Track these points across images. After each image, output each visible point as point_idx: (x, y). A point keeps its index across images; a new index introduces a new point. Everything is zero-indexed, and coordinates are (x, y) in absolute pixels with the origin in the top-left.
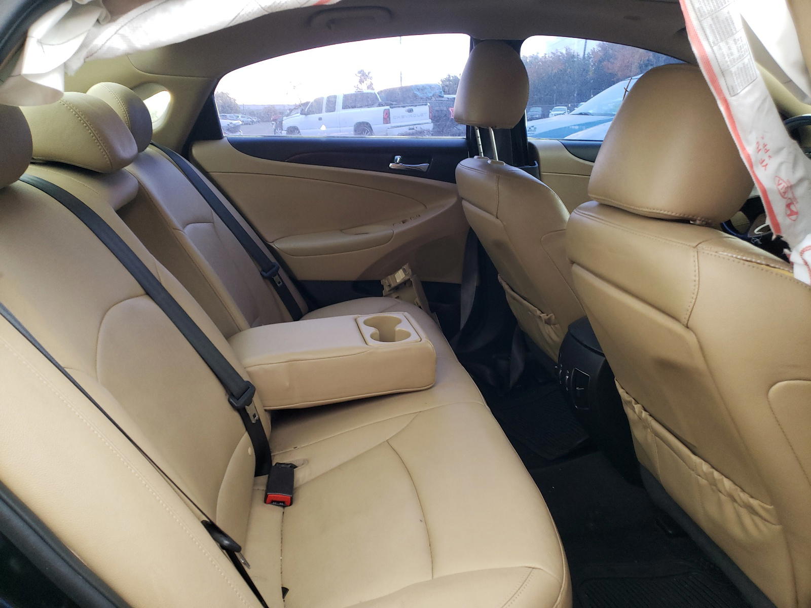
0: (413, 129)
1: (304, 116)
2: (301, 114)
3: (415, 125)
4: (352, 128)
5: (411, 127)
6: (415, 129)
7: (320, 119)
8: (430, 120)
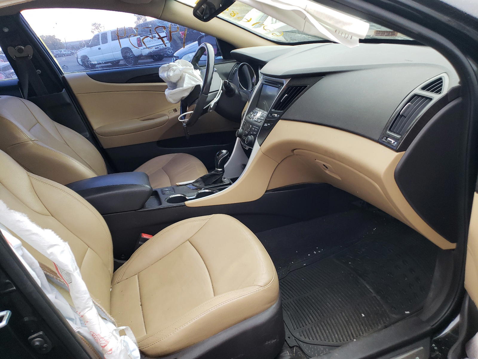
0: (158, 48)
1: (89, 48)
2: (87, 47)
3: (159, 45)
4: (120, 52)
5: (157, 47)
6: (159, 48)
7: (99, 49)
8: (168, 41)
